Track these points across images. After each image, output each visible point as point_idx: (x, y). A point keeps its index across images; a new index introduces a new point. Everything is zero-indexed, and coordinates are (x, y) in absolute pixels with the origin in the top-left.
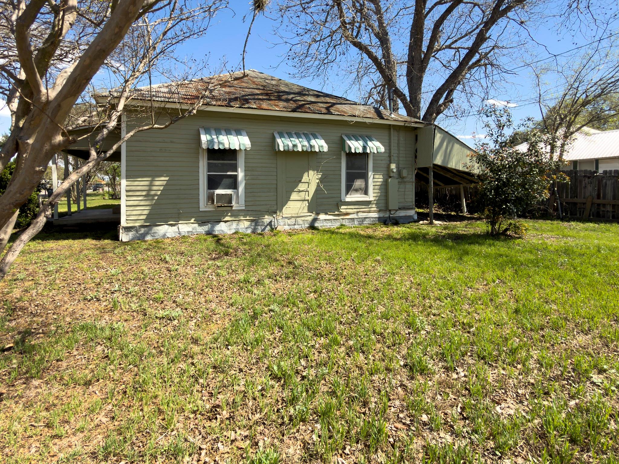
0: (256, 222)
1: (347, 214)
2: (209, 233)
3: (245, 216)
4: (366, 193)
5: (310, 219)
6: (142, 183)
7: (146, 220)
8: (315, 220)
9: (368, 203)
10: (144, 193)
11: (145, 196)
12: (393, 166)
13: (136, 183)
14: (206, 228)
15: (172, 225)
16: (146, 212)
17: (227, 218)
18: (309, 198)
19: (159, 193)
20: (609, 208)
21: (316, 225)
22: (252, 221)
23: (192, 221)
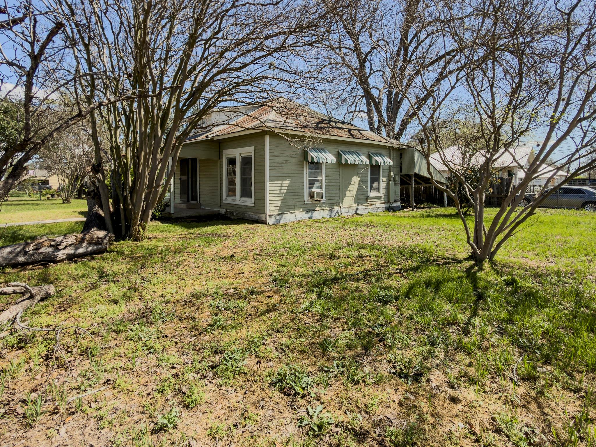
0: (331, 210)
1: (371, 205)
2: (310, 218)
3: (325, 207)
4: (379, 191)
5: (355, 208)
6: (277, 184)
7: (279, 210)
8: (357, 209)
9: (380, 198)
10: (278, 192)
11: (279, 194)
12: (392, 174)
13: (274, 185)
14: (309, 215)
15: (292, 213)
16: (279, 205)
17: (317, 209)
18: (354, 195)
19: (285, 191)
20: (495, 199)
21: (358, 212)
22: (329, 210)
23: (301, 210)
